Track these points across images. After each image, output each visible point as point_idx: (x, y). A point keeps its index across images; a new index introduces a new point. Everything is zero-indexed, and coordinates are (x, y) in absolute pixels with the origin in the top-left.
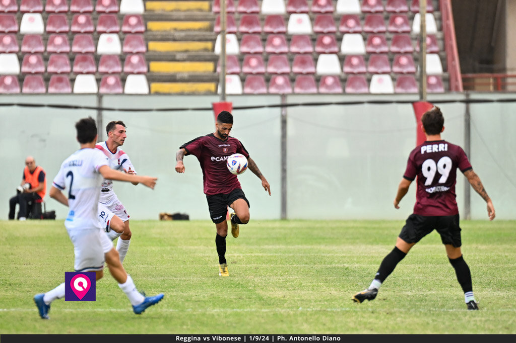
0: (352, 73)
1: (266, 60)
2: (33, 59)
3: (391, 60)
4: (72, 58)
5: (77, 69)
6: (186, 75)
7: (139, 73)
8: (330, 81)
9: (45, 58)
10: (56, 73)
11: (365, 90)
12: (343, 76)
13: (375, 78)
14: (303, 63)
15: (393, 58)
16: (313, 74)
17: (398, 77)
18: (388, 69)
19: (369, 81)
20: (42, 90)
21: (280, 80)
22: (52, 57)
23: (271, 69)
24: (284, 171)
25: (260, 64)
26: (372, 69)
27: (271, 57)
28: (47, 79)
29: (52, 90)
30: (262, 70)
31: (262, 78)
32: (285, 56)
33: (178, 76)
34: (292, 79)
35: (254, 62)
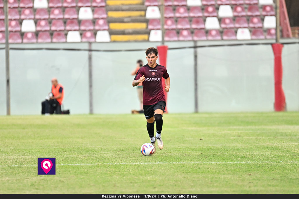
0: (226, 28)
1: (176, 21)
2: (43, 23)
3: (248, 20)
4: (65, 22)
5: (68, 28)
6: (130, 31)
7: (104, 30)
8: (214, 33)
9: (50, 22)
10: (56, 31)
11: (234, 37)
12: (221, 30)
13: (240, 31)
14: (197, 22)
15: (249, 19)
16: (204, 29)
17: (252, 30)
18: (246, 25)
19: (236, 32)
20: (49, 40)
21: (185, 33)
22: (53, 21)
23: (179, 27)
24: (196, 84)
25: (173, 23)
26: (237, 25)
27: (179, 19)
28: (52, 34)
29: (54, 40)
30: (174, 27)
31: (175, 32)
32: (187, 19)
33: (127, 31)
34: (192, 32)
35: (169, 22)
